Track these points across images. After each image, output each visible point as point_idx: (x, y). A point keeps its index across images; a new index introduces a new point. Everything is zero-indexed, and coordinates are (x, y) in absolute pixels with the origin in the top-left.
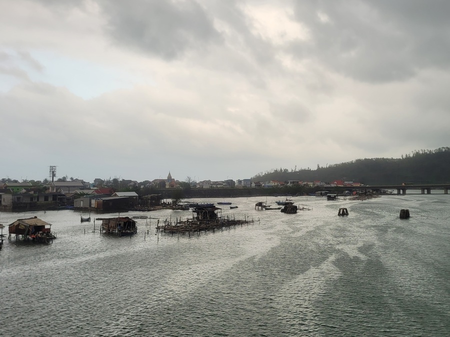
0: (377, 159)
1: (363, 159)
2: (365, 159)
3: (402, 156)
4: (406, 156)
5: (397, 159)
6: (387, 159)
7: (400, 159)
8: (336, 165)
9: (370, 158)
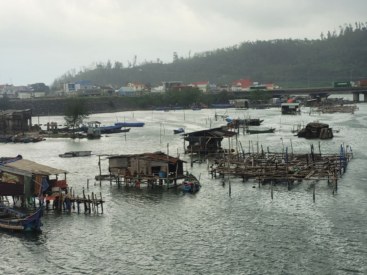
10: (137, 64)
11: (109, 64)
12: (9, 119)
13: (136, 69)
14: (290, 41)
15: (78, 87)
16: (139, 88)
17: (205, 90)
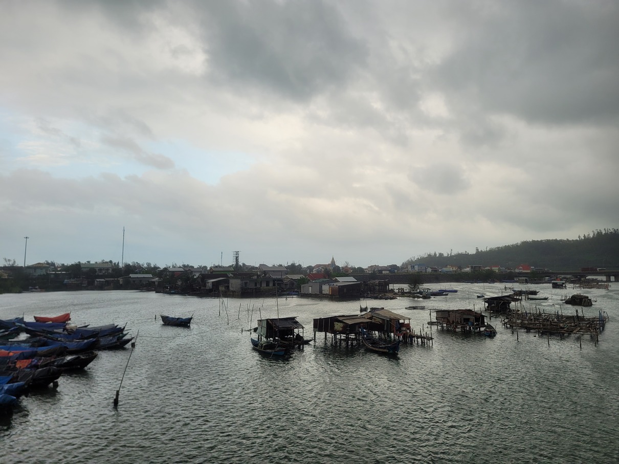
0: (548, 241)
1: (531, 240)
2: (533, 241)
3: (579, 237)
4: (584, 236)
5: (573, 240)
6: (561, 241)
7: (577, 240)
8: (498, 248)
9: (539, 240)
10: (453, 254)
11: (435, 254)
12: (376, 285)
13: (452, 256)
14: (556, 240)
15: (416, 268)
16: (454, 269)
17: (497, 271)
